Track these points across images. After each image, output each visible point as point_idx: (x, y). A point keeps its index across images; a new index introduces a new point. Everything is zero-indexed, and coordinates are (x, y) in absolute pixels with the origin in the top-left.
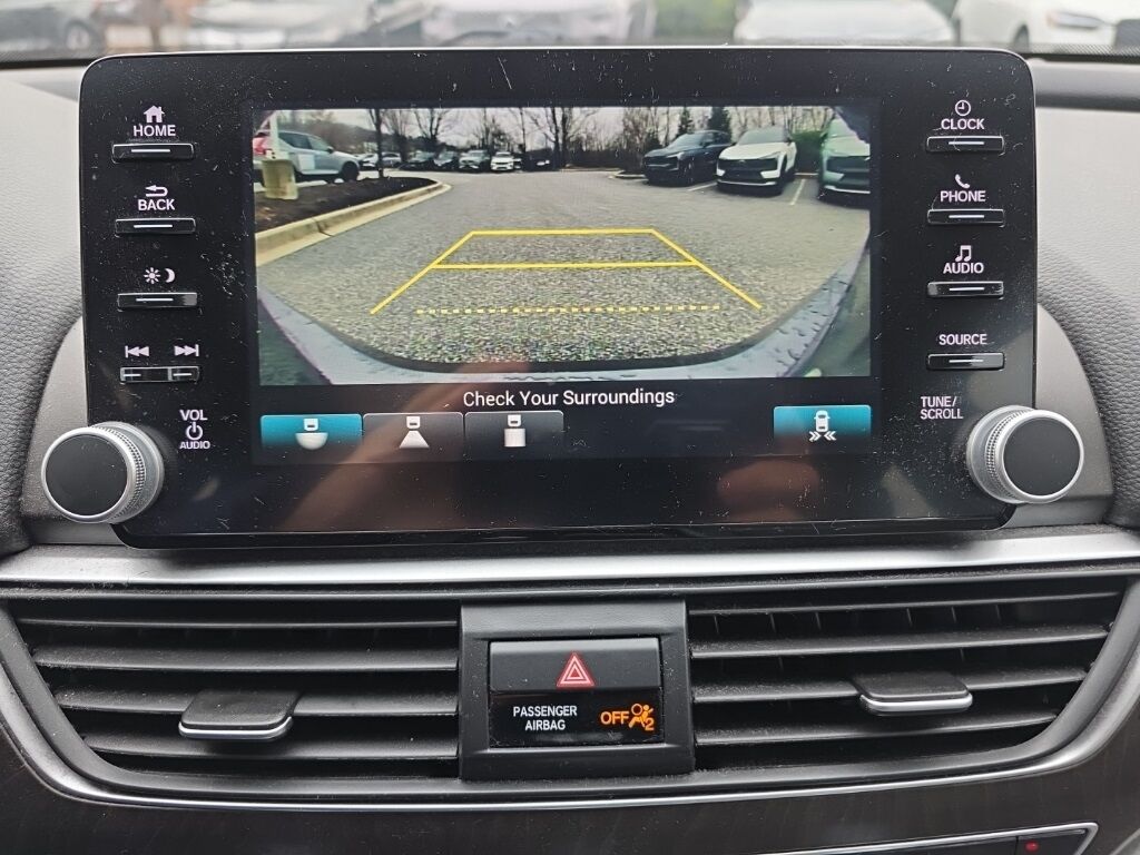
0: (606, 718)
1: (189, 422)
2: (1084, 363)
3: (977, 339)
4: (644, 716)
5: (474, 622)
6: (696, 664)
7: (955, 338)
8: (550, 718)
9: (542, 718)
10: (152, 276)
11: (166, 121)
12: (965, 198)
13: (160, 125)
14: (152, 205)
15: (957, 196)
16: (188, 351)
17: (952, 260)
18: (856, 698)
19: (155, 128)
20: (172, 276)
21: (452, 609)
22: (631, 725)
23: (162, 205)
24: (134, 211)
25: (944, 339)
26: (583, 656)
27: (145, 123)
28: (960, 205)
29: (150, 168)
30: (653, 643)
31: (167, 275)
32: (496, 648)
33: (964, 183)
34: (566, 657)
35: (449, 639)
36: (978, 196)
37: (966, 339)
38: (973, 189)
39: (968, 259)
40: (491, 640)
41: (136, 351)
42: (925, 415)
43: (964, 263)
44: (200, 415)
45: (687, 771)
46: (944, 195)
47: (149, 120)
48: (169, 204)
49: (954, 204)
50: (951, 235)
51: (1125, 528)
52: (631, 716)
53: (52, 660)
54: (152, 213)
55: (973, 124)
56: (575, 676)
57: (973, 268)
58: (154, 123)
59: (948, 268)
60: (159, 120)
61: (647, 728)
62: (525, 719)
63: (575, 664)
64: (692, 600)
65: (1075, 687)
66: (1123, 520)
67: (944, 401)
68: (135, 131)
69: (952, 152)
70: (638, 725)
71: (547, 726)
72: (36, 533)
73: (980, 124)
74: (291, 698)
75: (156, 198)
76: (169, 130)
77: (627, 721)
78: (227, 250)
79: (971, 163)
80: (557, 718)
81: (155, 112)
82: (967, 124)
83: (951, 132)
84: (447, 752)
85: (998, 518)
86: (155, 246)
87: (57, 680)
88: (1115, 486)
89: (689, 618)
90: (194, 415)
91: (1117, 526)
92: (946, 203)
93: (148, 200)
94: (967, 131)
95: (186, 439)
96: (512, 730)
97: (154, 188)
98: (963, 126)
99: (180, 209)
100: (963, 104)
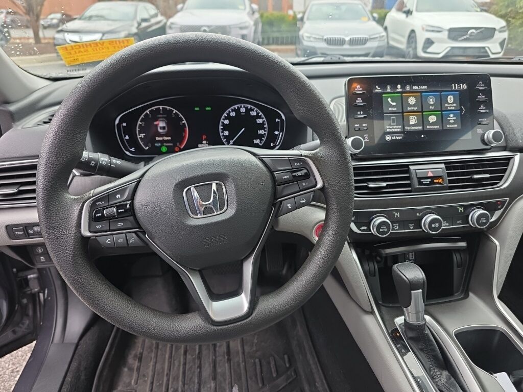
0: (435, 181)
1: (365, 137)
2: (499, 124)
3: (485, 119)
4: (440, 181)
5: (412, 168)
12: (481, 97)
16: (365, 125)
18: (471, 178)
19: (358, 88)
20: (362, 113)
24: (355, 102)
25: (480, 120)
26: (431, 171)
29: (358, 95)
30: (441, 170)
32: (417, 171)
33: (481, 95)
34: (428, 172)
35: (408, 171)
36: (484, 97)
37: (483, 120)
38: (483, 95)
41: (356, 125)
42: (478, 132)
43: (482, 107)
44: (367, 135)
45: (447, 190)
46: (479, 97)
48: (361, 101)
54: (359, 102)
56: (430, 174)
57: (484, 108)
59: (480, 108)
62: (423, 182)
63: (430, 172)
64: (445, 163)
65: (503, 176)
66: (508, 150)
69: (480, 90)
71: (426, 183)
73: (483, 85)
75: (359, 100)
76: (361, 89)
77: (438, 181)
79: (483, 92)
80: (428, 181)
81: (358, 86)
83: (479, 87)
84: (410, 189)
89: (445, 166)
95: (365, 140)
96: (421, 183)
97: (359, 98)
98: (481, 86)
99: (363, 102)
100: (480, 82)
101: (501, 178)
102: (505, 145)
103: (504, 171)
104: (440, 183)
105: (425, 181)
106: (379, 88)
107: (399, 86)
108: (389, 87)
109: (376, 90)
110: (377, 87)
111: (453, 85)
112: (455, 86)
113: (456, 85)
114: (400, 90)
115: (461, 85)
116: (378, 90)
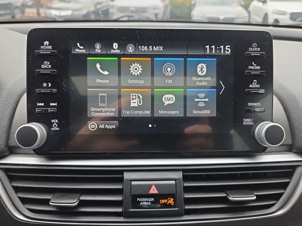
0: (161, 201)
1: (54, 123)
2: (285, 110)
3: (258, 104)
4: (171, 201)
5: (127, 176)
6: (185, 188)
7: (252, 104)
8: (147, 201)
9: (145, 201)
10: (45, 85)
11: (49, 45)
12: (255, 68)
13: (48, 46)
14: (45, 67)
15: (253, 68)
16: (54, 104)
17: (251, 84)
18: (226, 197)
19: (46, 47)
20: (50, 85)
21: (121, 172)
22: (168, 203)
23: (48, 66)
24: (41, 68)
25: (249, 104)
26: (156, 186)
27: (44, 45)
28: (254, 70)
29: (45, 57)
30: (174, 182)
31: (49, 85)
32: (133, 183)
33: (255, 64)
34: (151, 185)
35: (120, 180)
36: (258, 68)
37: (255, 104)
38: (257, 66)
39: (255, 84)
40: (132, 181)
41: (40, 104)
42: (244, 123)
43: (254, 85)
44: (57, 121)
45: (182, 216)
46: (250, 67)
47: (45, 45)
48: (50, 66)
49: (252, 70)
50: (252, 77)
51: (295, 153)
52: (168, 201)
53: (16, 184)
54: (45, 69)
55: (257, 49)
56: (154, 191)
57: (257, 86)
58: (46, 45)
59: (251, 86)
60: (48, 45)
61: (172, 204)
62: (140, 202)
63: (153, 187)
64: (184, 171)
65: (282, 194)
66: (294, 151)
67: (249, 120)
68: (41, 47)
69: (252, 56)
70: (170, 203)
71: (145, 203)
72: (12, 151)
73: (259, 49)
74: (79, 195)
75: (46, 65)
76: (50, 47)
77: (167, 202)
78: (65, 79)
80: (149, 202)
81: (46, 43)
82: (256, 49)
83: (251, 51)
84: (120, 210)
85: (263, 150)
86: (46, 77)
87: (17, 190)
88: (293, 142)
89: (183, 175)
90: (55, 121)
91: (293, 152)
92: (250, 69)
93: (44, 65)
94: (256, 51)
95: (53, 127)
96: (136, 205)
97: (46, 62)
98: (255, 50)
99: (53, 68)
100: (255, 44)
101: (277, 197)
102: (290, 142)
103: (284, 186)
104: (170, 206)
105: (145, 202)
106: (82, 47)
107: (115, 45)
108: (98, 46)
109: (77, 50)
110: (78, 44)
111: (208, 47)
112: (211, 49)
113: (213, 47)
114: (118, 51)
115: (222, 47)
116: (80, 50)
